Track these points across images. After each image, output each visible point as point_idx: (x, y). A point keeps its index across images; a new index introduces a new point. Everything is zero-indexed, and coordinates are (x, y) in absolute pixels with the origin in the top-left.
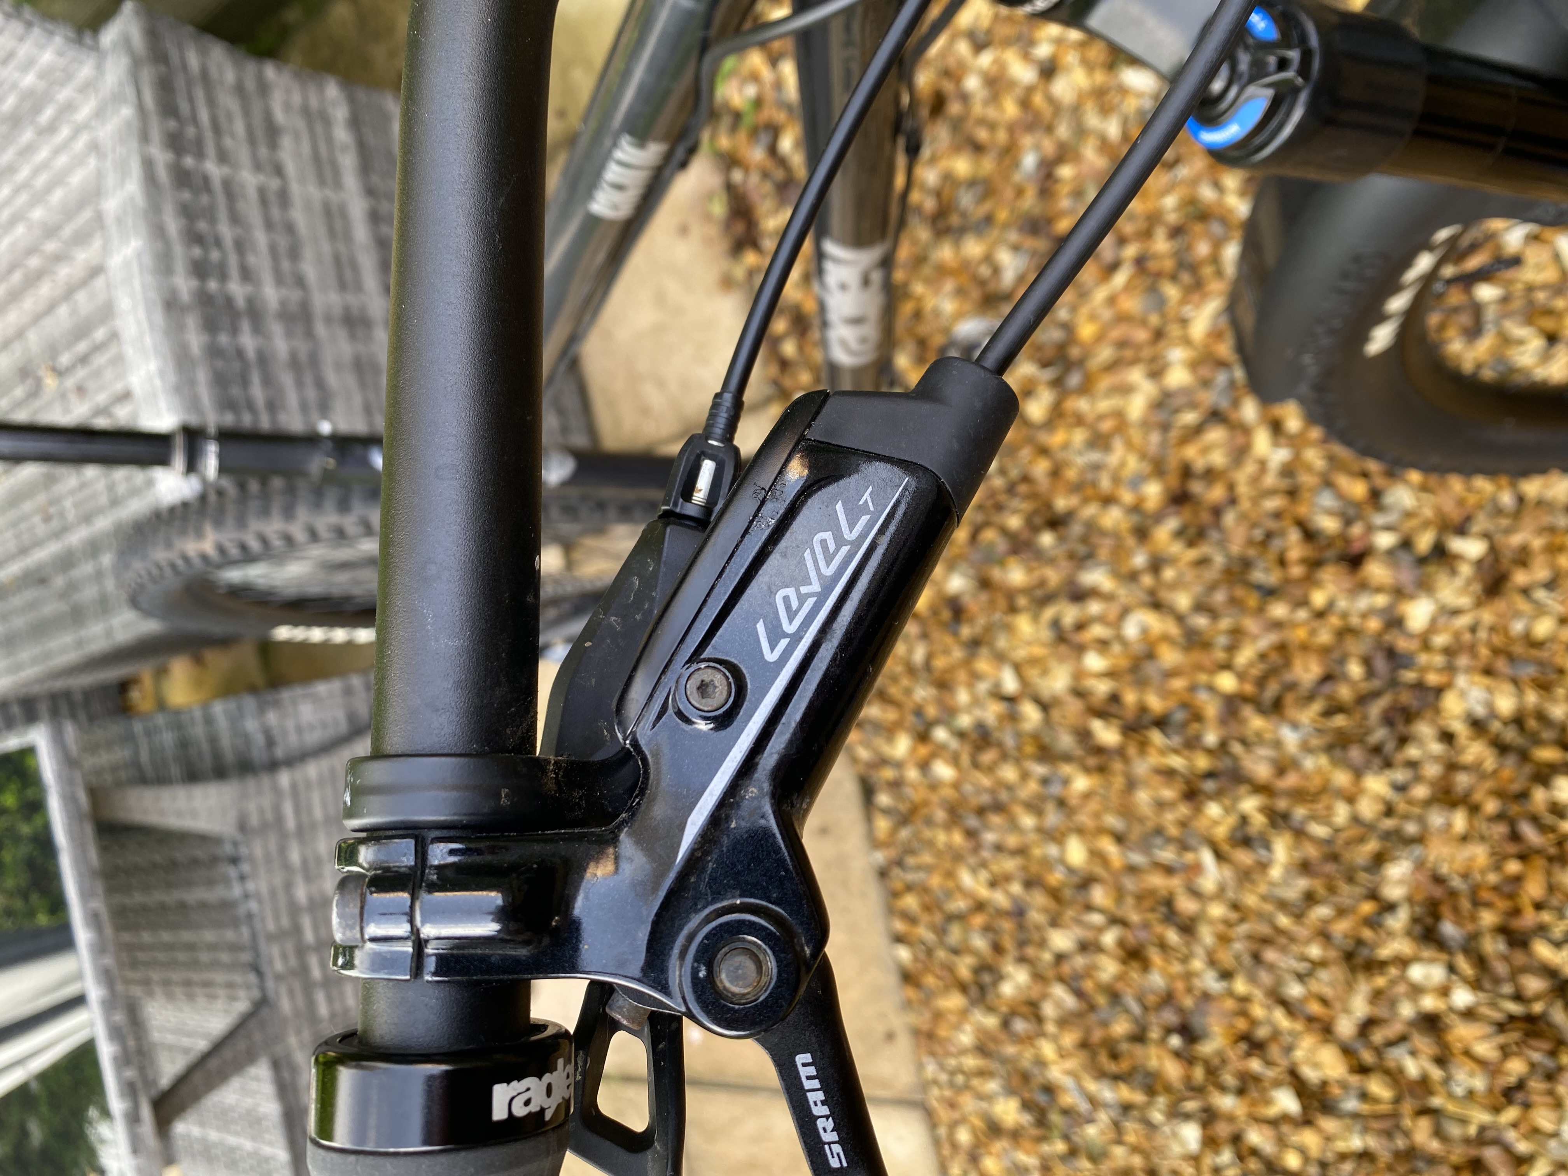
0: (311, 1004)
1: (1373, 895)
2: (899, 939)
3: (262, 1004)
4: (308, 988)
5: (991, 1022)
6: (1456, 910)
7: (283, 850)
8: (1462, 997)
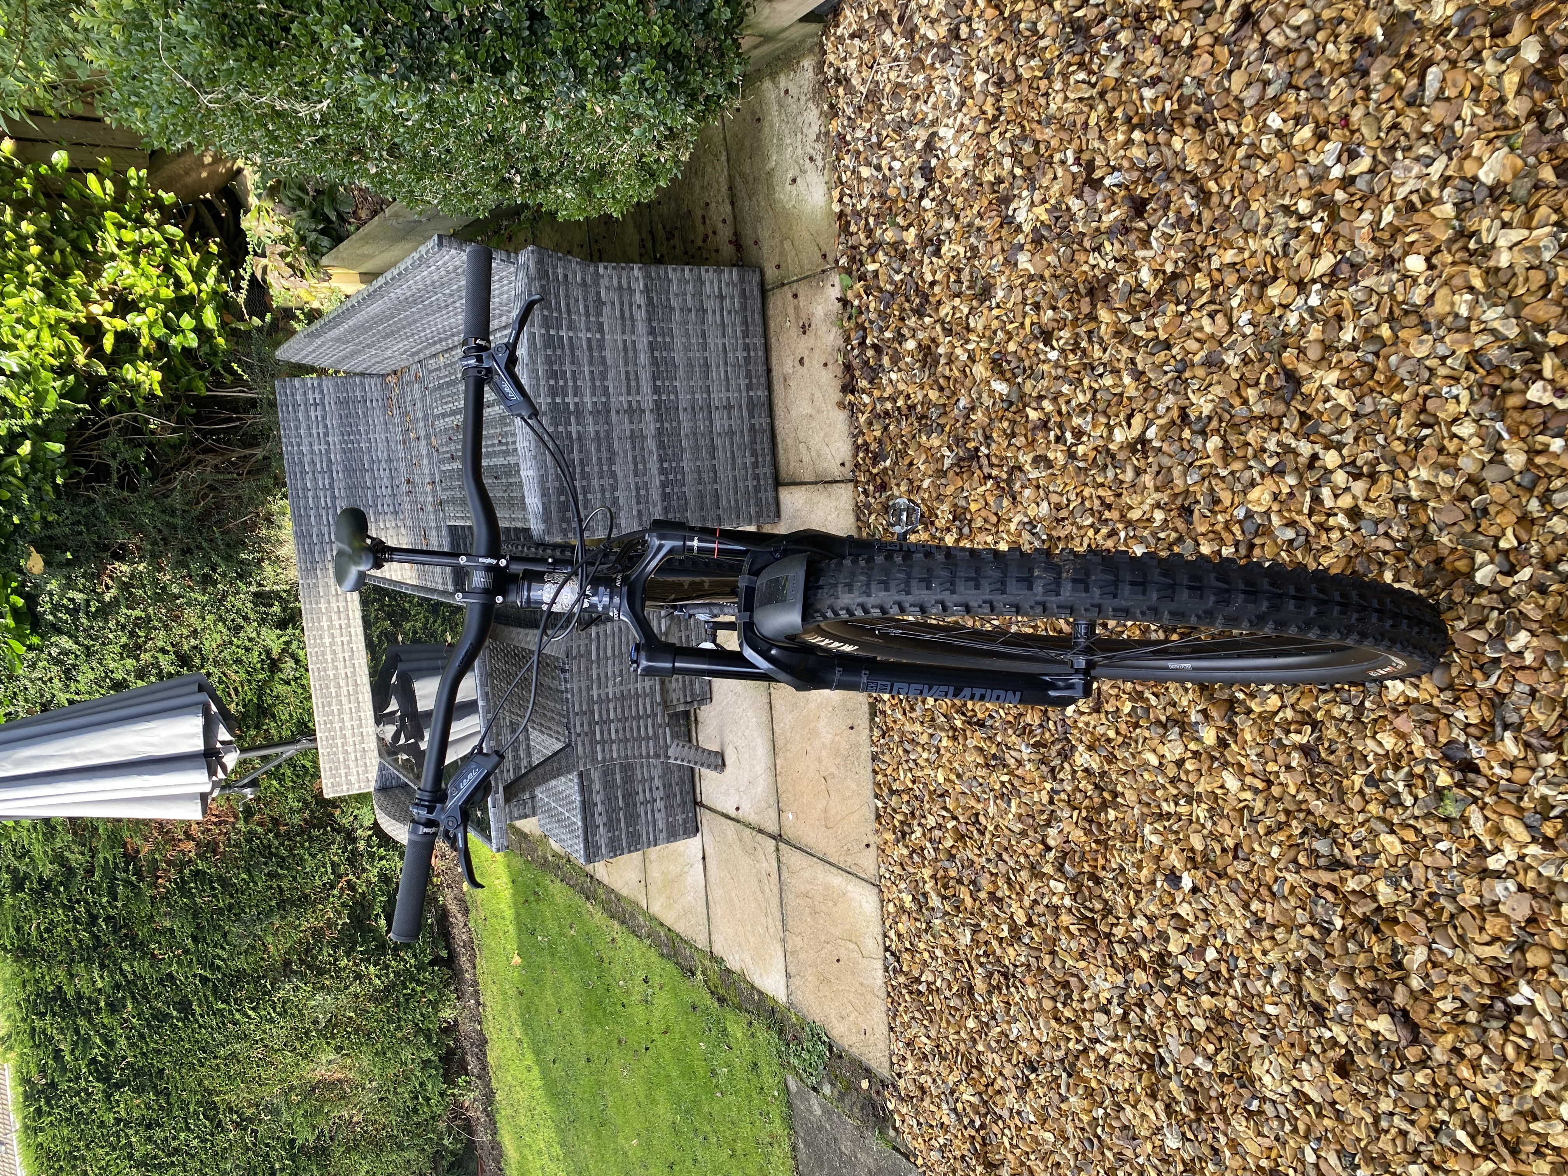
0: (594, 752)
1: (1043, 842)
2: (877, 796)
3: (568, 745)
4: (593, 743)
5: (905, 852)
6: (1072, 860)
7: (588, 669)
8: (1067, 901)
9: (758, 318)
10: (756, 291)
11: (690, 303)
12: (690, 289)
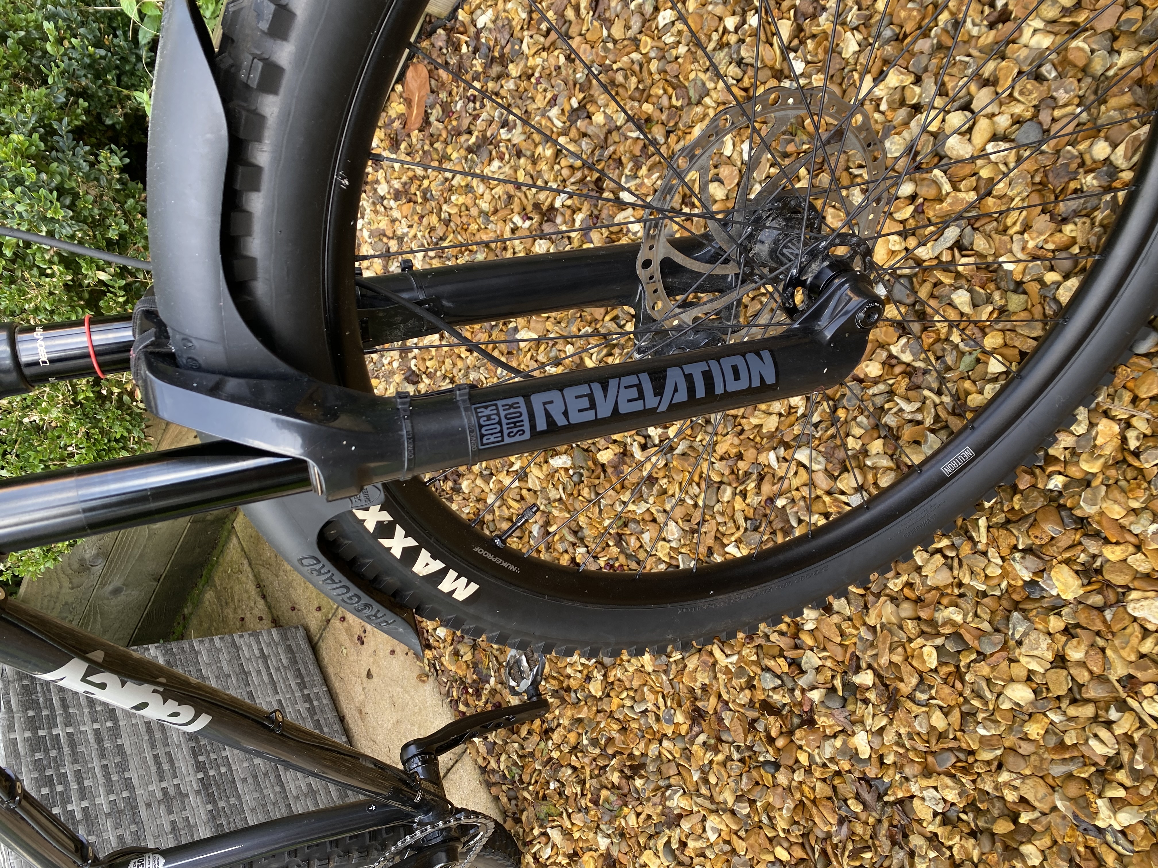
9: (313, 668)
10: (304, 645)
11: (227, 669)
12: (224, 657)
